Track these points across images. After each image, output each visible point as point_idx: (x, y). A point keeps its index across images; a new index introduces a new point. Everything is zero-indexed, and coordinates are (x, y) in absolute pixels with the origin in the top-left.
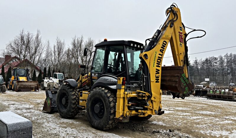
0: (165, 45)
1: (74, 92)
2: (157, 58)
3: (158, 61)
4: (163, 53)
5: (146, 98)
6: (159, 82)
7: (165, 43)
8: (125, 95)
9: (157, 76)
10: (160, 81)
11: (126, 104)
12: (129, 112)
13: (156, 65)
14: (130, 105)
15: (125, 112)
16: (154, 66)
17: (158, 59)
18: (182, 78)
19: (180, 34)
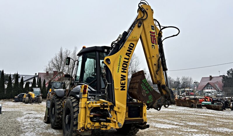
0: (133, 47)
1: (60, 102)
2: (122, 62)
3: (123, 66)
4: (129, 56)
5: (108, 109)
6: (125, 90)
7: (132, 46)
8: (86, 105)
9: (122, 83)
10: (126, 88)
11: (88, 114)
12: (90, 124)
13: (121, 70)
14: (92, 116)
15: (86, 124)
16: (118, 72)
17: (124, 64)
18: (143, 84)
19: (151, 34)
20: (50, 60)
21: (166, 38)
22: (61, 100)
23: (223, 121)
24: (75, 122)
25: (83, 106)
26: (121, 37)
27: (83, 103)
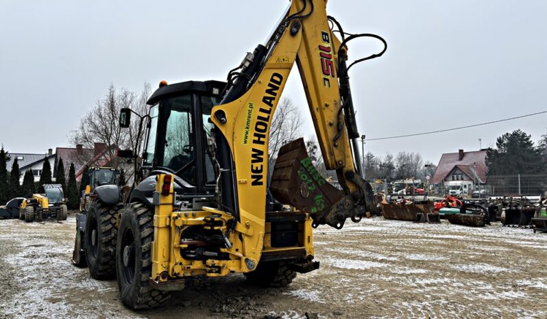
0: (279, 83)
1: (109, 216)
2: (254, 120)
3: (257, 129)
5: (223, 228)
6: (261, 183)
7: (278, 79)
8: (170, 221)
10: (264, 180)
11: (176, 243)
12: (181, 264)
13: (251, 137)
14: (186, 246)
15: (172, 265)
16: (245, 142)
17: (258, 123)
18: (302, 170)
19: (322, 52)
20: (85, 116)
21: (356, 62)
22: (112, 212)
23: (482, 249)
24: (144, 261)
25: (162, 224)
26: (250, 59)
27: (162, 216)
